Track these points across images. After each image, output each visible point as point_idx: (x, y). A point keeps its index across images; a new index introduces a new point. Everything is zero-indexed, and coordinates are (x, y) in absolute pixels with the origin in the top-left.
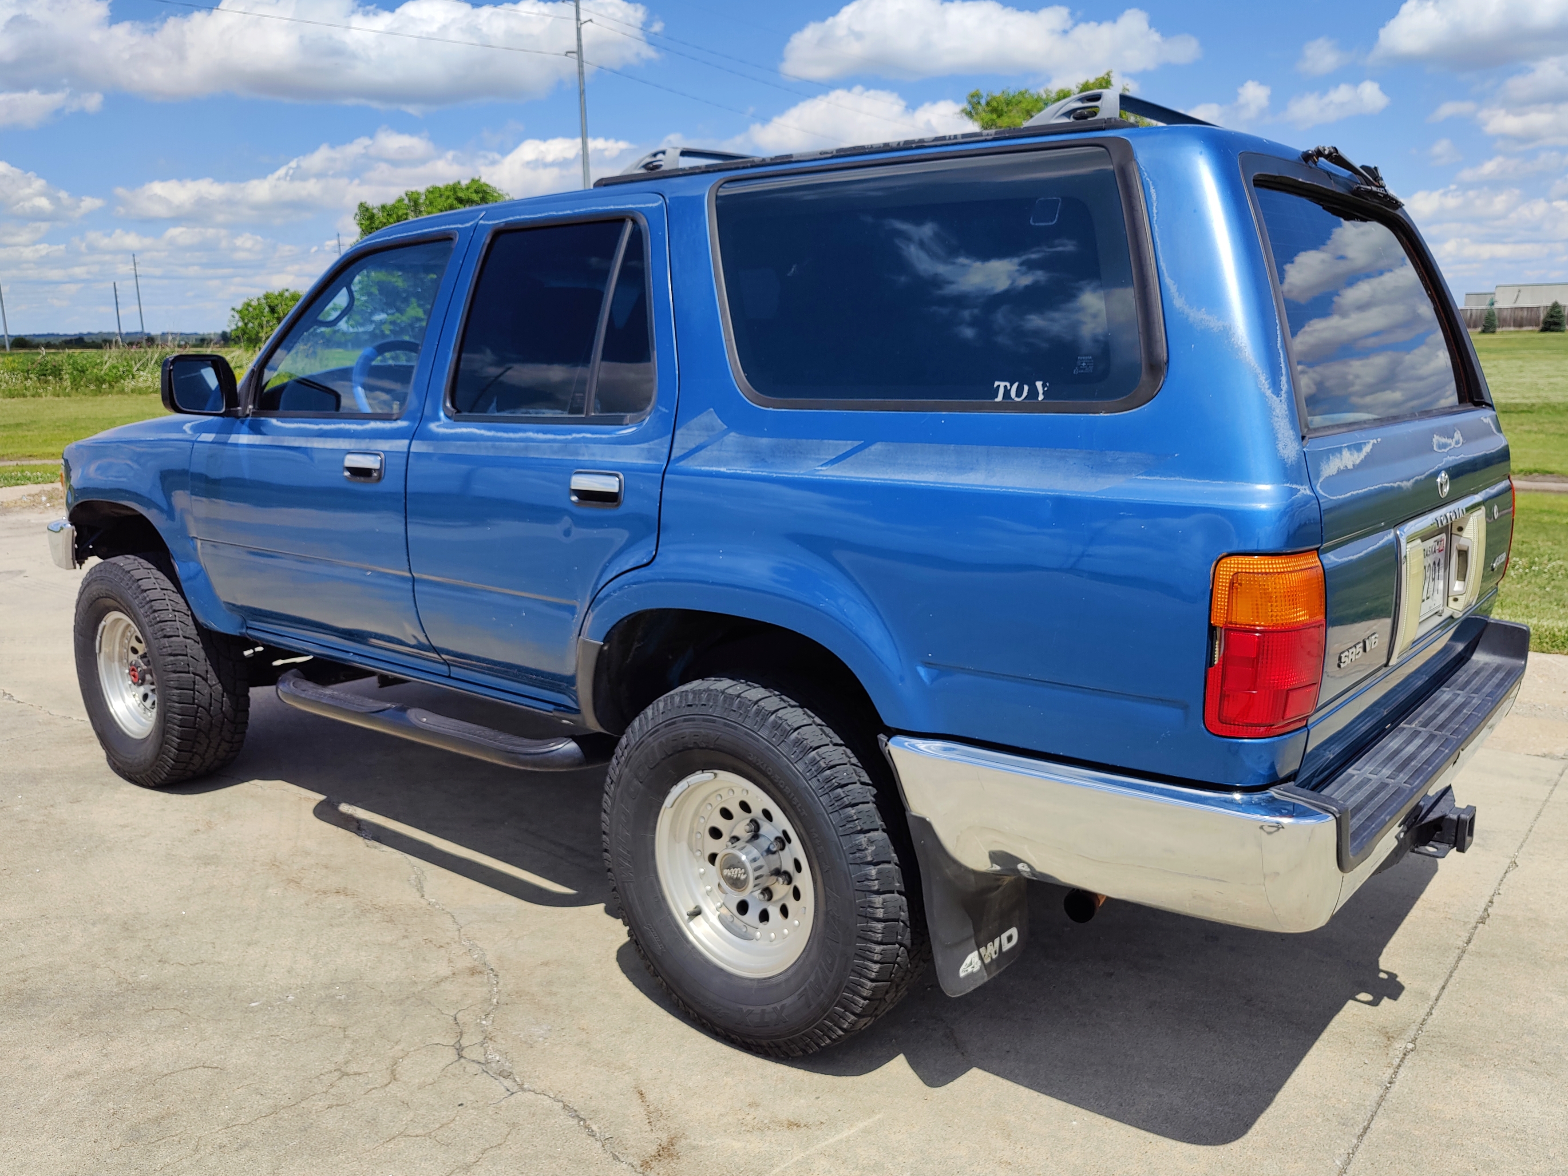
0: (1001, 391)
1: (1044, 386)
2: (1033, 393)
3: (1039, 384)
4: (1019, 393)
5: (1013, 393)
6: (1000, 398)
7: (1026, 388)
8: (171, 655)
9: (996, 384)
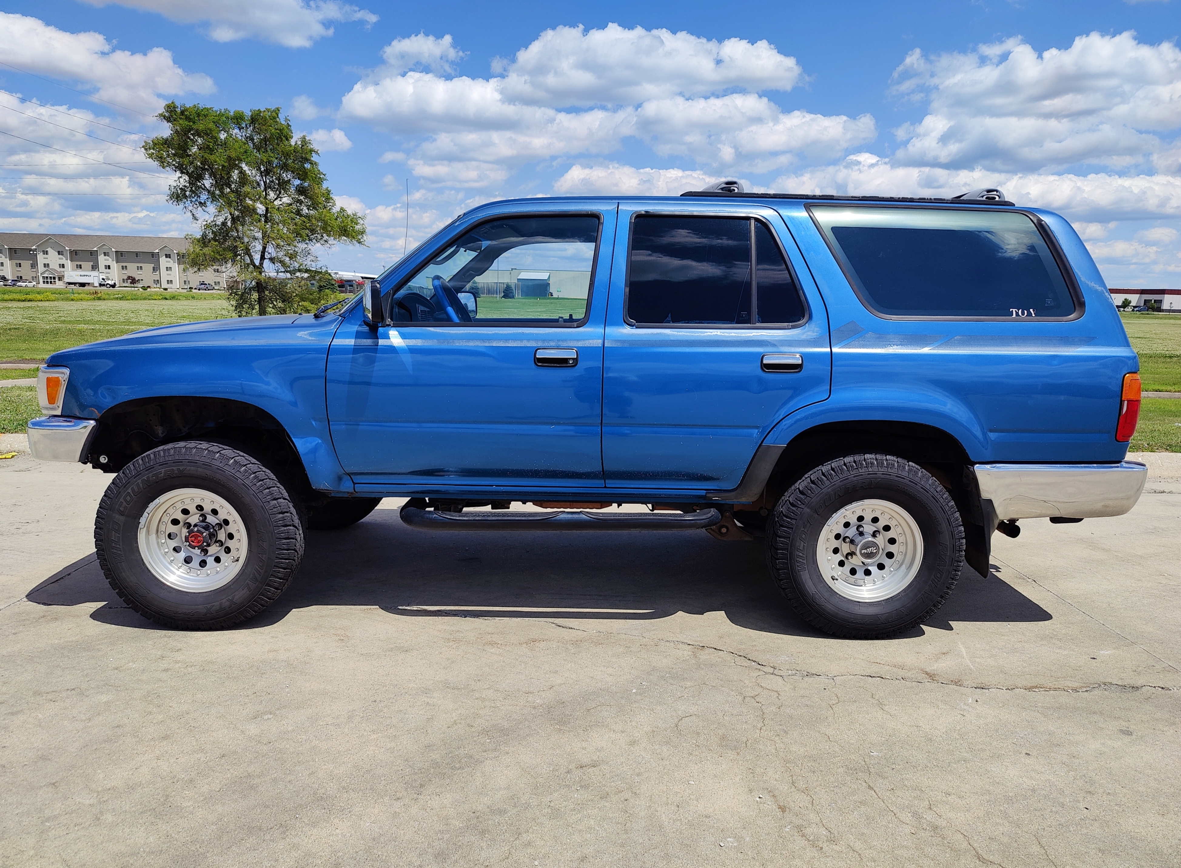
0: (1014, 313)
1: (1034, 311)
2: (1030, 314)
3: (1031, 310)
4: (1023, 314)
5: (1020, 314)
6: (1014, 315)
7: (1026, 312)
8: (280, 513)
9: (1011, 310)
